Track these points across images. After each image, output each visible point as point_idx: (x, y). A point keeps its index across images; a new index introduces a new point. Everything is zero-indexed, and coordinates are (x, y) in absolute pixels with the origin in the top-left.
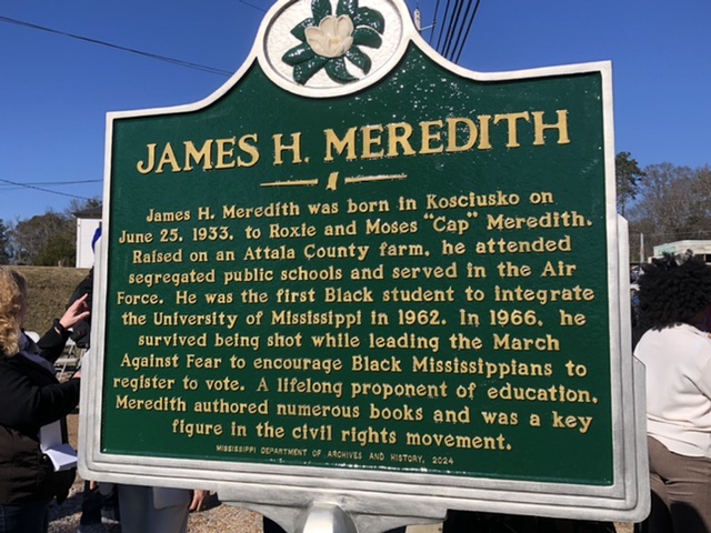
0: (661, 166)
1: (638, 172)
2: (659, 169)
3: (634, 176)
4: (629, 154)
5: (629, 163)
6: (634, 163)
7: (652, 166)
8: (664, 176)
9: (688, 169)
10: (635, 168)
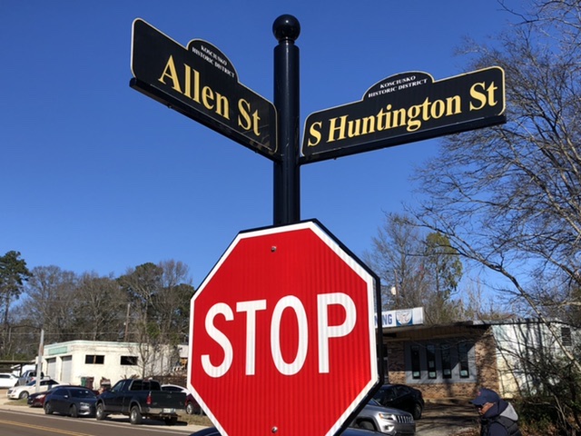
0: (49, 269)
1: (26, 272)
2: (46, 271)
3: (21, 276)
4: (19, 253)
5: (18, 263)
6: (23, 263)
7: (40, 268)
8: (51, 278)
9: (72, 274)
10: (24, 268)
